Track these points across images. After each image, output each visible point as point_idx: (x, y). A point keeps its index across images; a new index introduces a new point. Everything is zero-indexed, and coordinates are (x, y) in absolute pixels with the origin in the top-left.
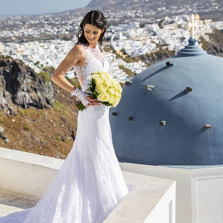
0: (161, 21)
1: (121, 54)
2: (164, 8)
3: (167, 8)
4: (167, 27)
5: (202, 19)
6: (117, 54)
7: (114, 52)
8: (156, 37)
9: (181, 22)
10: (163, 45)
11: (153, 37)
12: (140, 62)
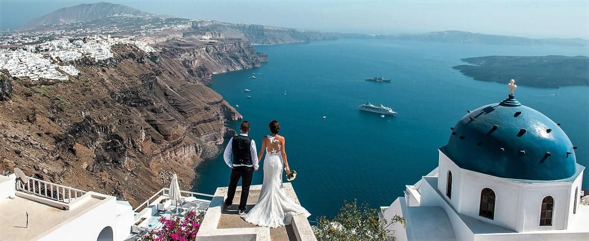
0: (85, 38)
1: (56, 60)
2: (82, 29)
3: (84, 30)
4: (89, 43)
5: (113, 38)
6: (53, 60)
7: (52, 59)
8: (82, 49)
9: (99, 39)
10: (87, 54)
11: (79, 49)
12: (70, 65)
